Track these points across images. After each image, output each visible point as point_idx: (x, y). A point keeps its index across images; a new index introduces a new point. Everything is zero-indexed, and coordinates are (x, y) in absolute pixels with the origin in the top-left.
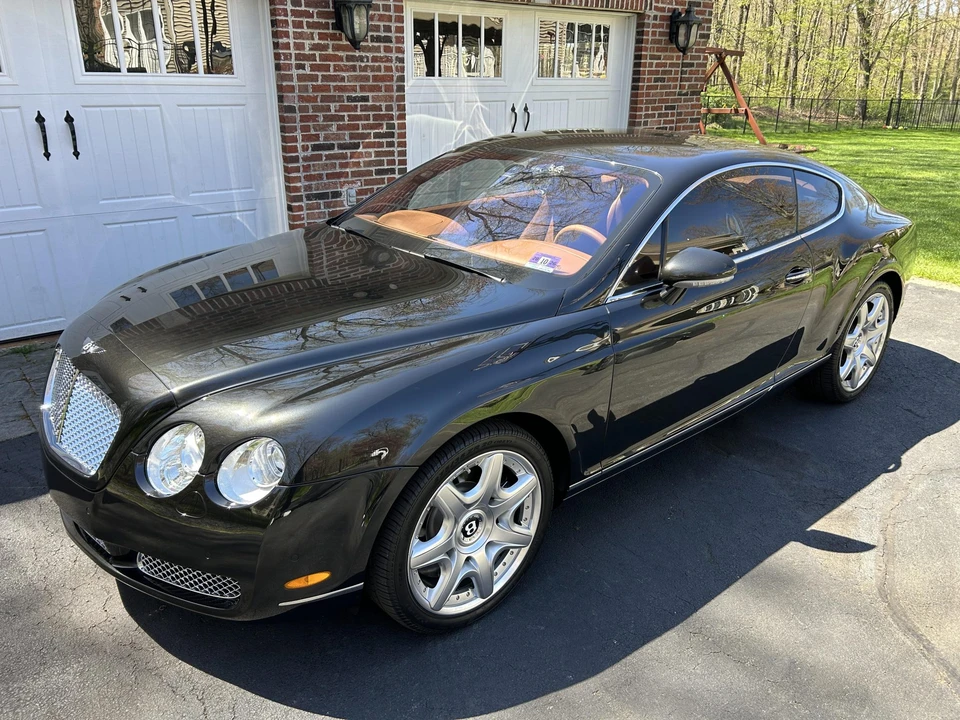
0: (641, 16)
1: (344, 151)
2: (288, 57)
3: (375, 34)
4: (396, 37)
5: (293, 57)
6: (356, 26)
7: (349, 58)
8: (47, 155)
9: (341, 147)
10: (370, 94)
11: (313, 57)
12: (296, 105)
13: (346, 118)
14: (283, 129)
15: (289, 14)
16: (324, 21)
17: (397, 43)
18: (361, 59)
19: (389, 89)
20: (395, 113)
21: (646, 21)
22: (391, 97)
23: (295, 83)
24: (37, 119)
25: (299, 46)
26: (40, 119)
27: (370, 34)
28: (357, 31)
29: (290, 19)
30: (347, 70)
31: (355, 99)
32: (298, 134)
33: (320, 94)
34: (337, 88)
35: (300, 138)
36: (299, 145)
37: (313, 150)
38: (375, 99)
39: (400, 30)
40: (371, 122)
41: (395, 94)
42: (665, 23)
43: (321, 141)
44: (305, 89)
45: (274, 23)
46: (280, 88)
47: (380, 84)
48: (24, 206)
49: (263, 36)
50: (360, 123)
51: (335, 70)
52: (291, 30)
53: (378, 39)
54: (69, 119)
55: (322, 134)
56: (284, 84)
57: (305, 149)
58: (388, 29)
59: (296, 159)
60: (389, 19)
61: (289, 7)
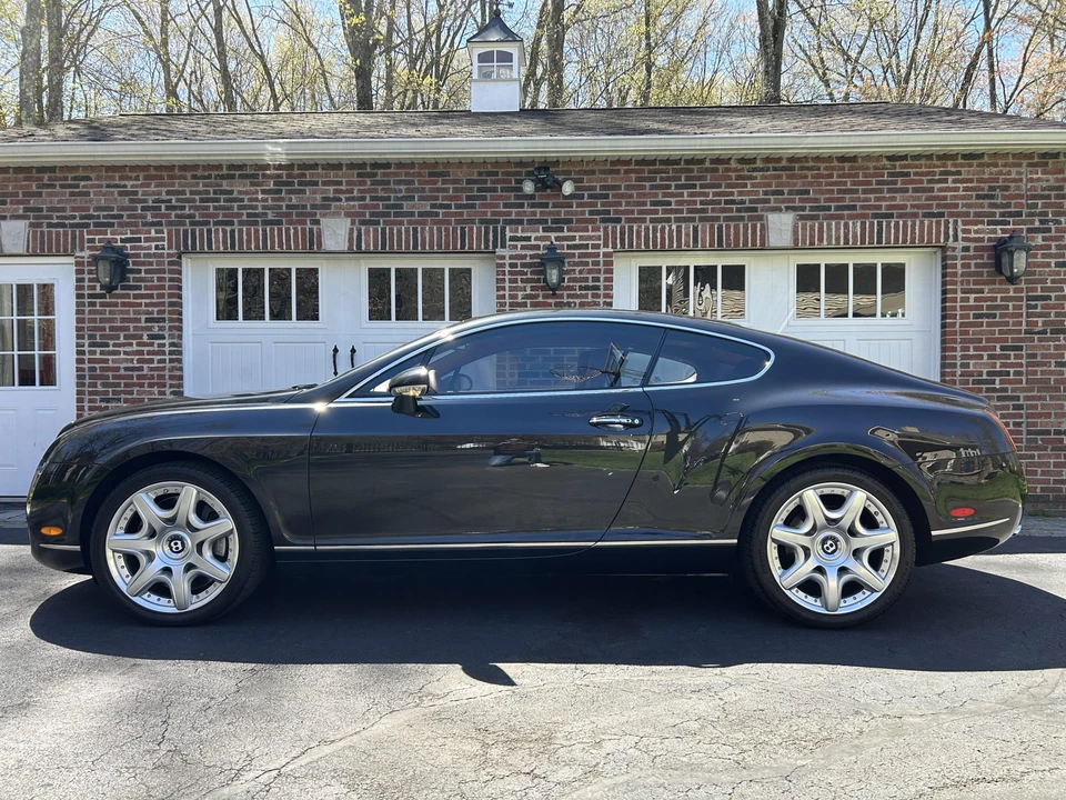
0: (940, 249)
2: (504, 304)
3: (583, 284)
4: (605, 286)
5: (507, 304)
7: (557, 304)
11: (524, 304)
15: (507, 274)
16: (534, 277)
17: (605, 290)
18: (569, 304)
21: (948, 254)
24: (333, 350)
25: (512, 297)
26: (336, 350)
27: (578, 284)
29: (507, 277)
39: (610, 280)
42: (985, 254)
45: (498, 281)
52: (508, 285)
53: (587, 288)
58: (596, 279)
61: (507, 269)
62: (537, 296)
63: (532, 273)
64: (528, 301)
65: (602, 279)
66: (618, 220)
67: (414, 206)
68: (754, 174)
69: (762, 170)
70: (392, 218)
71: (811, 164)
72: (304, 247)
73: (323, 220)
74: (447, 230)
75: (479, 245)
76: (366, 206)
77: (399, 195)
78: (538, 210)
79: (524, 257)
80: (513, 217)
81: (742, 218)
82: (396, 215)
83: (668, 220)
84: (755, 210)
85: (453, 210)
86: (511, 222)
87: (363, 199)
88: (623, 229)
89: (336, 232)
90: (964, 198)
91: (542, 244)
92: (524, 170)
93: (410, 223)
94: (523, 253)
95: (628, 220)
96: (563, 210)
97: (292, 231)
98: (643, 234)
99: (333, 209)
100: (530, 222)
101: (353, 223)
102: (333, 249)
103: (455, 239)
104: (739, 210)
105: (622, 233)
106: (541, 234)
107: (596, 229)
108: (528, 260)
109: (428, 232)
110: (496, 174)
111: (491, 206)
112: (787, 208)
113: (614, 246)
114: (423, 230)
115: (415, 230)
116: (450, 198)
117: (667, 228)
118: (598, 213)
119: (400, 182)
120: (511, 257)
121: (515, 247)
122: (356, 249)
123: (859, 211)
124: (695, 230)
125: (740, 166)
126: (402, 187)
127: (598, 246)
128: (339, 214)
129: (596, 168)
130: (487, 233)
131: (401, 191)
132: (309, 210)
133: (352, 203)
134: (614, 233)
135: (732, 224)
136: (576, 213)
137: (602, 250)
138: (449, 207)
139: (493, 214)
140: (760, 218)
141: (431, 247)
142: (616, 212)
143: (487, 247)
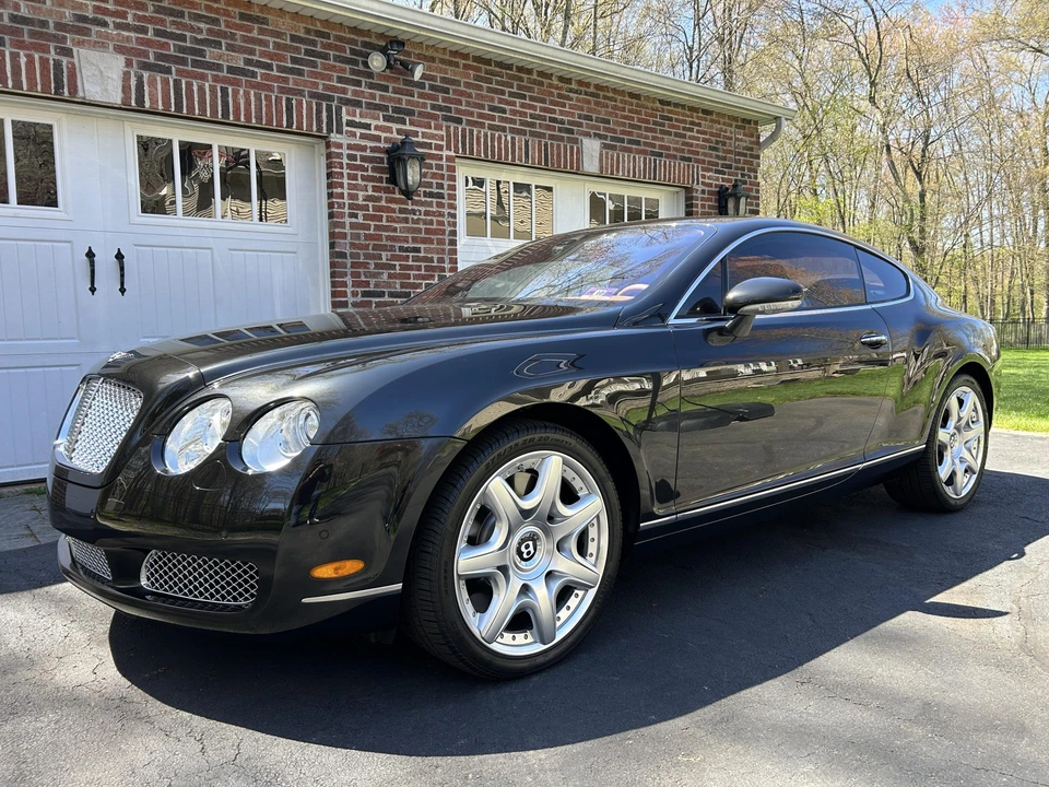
0: (688, 190)
1: (395, 300)
2: (341, 206)
3: (428, 190)
4: (449, 194)
5: (347, 206)
6: (410, 178)
7: (401, 211)
8: (93, 290)
9: (392, 295)
10: (422, 246)
11: (366, 208)
12: (348, 251)
13: (398, 268)
14: (333, 275)
15: (345, 167)
16: (378, 175)
17: (449, 199)
18: (414, 212)
19: (441, 242)
20: (447, 265)
21: (694, 194)
22: (443, 250)
23: (347, 230)
24: (87, 255)
25: (352, 197)
26: (90, 255)
27: (422, 189)
28: (410, 183)
29: (345, 171)
30: (400, 222)
31: (407, 250)
32: (349, 280)
33: (372, 243)
34: (388, 238)
35: (350, 283)
36: (349, 290)
37: (363, 296)
38: (426, 250)
39: (453, 188)
40: (423, 272)
41: (447, 247)
42: (713, 198)
43: (372, 288)
44: (358, 236)
45: (329, 175)
46: (332, 235)
47: (433, 237)
48: (62, 339)
49: (318, 189)
50: (412, 272)
51: (388, 221)
52: (345, 181)
53: (431, 195)
54: (119, 256)
55: (373, 281)
56: (336, 230)
57: (355, 294)
58: (440, 186)
59: (345, 304)
60: (442, 177)
61: (345, 161)
62: (379, 199)
63: (374, 169)
64: (370, 204)
65: (446, 187)
66: (459, 121)
67: (220, 57)
68: (571, 95)
69: (576, 92)
70: (190, 68)
71: (611, 95)
72: (46, 88)
73: (75, 49)
74: (268, 98)
75: (310, 125)
76: (148, 43)
77: (199, 37)
78: (378, 93)
79: (364, 149)
80: (349, 96)
81: (562, 139)
82: (196, 64)
83: (503, 129)
84: (571, 132)
85: (275, 73)
86: (348, 102)
87: (144, 30)
88: (464, 130)
89: (102, 73)
90: (703, 147)
91: (383, 135)
92: (360, 39)
93: (216, 78)
94: (363, 143)
95: (469, 123)
96: (404, 98)
97: (23, 60)
98: (482, 141)
99: (94, 38)
100: (369, 105)
101: (129, 63)
102: (98, 98)
103: (279, 112)
104: (560, 130)
105: (464, 137)
106: (381, 123)
107: (438, 127)
108: (368, 153)
109: (241, 96)
110: (327, 36)
111: (323, 77)
112: (595, 135)
113: (456, 151)
114: (236, 93)
115: (224, 91)
116: (271, 56)
117: (503, 138)
118: (440, 108)
119: (199, 18)
120: (350, 147)
121: (354, 135)
122: (134, 105)
123: (642, 147)
124: (527, 142)
125: (560, 85)
126: (202, 25)
127: (439, 148)
128: (104, 46)
129: (435, 54)
130: (319, 112)
131: (200, 31)
132: (51, 30)
133: (126, 33)
134: (456, 135)
135: (555, 143)
136: (417, 104)
137: (445, 153)
138: (269, 67)
139: (326, 87)
140: (575, 141)
141: (248, 118)
142: (458, 111)
143: (320, 129)
